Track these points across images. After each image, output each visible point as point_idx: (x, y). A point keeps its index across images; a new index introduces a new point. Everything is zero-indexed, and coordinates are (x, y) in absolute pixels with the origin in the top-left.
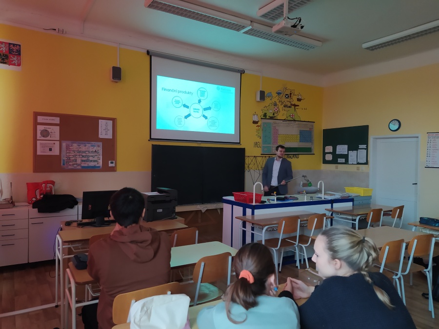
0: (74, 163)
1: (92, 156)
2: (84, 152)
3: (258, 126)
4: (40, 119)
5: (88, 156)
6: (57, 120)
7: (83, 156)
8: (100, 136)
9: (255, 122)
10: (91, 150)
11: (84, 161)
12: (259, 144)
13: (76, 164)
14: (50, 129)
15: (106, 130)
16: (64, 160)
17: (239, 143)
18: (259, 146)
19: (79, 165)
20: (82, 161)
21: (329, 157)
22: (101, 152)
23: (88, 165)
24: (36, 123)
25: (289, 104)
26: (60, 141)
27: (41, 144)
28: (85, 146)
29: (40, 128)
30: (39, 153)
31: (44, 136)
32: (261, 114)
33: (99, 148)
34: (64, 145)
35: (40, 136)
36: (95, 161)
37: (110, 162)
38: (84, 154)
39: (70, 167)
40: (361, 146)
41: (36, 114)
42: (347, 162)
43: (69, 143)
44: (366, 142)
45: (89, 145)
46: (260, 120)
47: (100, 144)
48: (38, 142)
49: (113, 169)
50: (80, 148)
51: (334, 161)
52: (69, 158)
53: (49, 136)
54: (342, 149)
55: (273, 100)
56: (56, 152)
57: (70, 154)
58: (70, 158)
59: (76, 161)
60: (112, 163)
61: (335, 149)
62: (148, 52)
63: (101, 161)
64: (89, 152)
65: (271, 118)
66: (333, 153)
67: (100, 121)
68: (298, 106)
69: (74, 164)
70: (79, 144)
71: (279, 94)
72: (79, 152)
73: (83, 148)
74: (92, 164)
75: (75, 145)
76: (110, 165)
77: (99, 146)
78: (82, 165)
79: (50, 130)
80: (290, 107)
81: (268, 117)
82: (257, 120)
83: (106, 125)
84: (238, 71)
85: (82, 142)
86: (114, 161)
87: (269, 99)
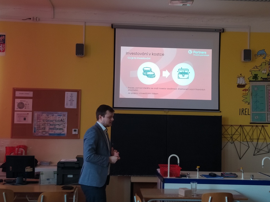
0: (43, 130)
1: (58, 125)
2: (52, 121)
3: (245, 90)
4: (18, 94)
5: (55, 125)
6: (31, 94)
7: (51, 125)
8: (66, 107)
9: (239, 86)
10: (58, 119)
11: (52, 129)
12: (247, 110)
13: (45, 132)
14: (25, 101)
15: (71, 101)
16: (35, 128)
17: (219, 110)
18: (247, 113)
19: (47, 132)
20: (50, 129)
22: (66, 121)
23: (55, 132)
24: (14, 97)
26: (33, 111)
27: (18, 114)
28: (53, 116)
29: (17, 101)
30: (16, 122)
31: (20, 108)
32: (249, 75)
33: (64, 117)
34: (36, 115)
35: (17, 108)
36: (60, 129)
37: (73, 130)
38: (52, 123)
39: (39, 134)
41: (15, 90)
43: (40, 113)
45: (57, 115)
46: (248, 82)
47: (66, 113)
48: (16, 113)
49: (76, 137)
50: (49, 117)
53: (24, 108)
55: (267, 59)
56: (29, 121)
57: (40, 123)
58: (40, 126)
59: (45, 129)
60: (75, 131)
62: (112, 26)
63: (66, 129)
64: (56, 120)
67: (66, 93)
69: (43, 132)
70: (48, 114)
72: (48, 121)
73: (51, 118)
74: (58, 132)
75: (45, 115)
76: (74, 133)
77: (64, 115)
78: (50, 132)
79: (24, 103)
81: (259, 79)
82: (243, 83)
83: (71, 96)
84: (215, 30)
85: (50, 112)
86: (77, 130)
87: (261, 58)
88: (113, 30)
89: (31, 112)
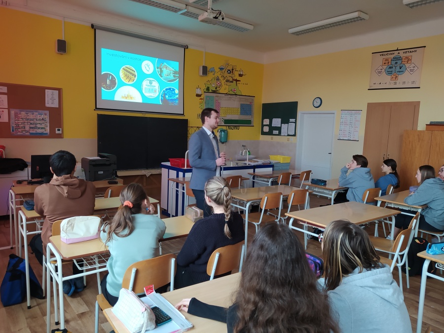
0: (22, 129)
1: (40, 124)
2: (32, 120)
5: (36, 124)
6: (5, 89)
7: (31, 124)
8: (47, 105)
9: (198, 95)
10: (38, 118)
11: (33, 128)
13: (25, 131)
15: (53, 99)
16: (13, 127)
17: (183, 114)
19: (27, 132)
20: (31, 128)
21: (266, 129)
22: (48, 120)
23: (36, 131)
25: (231, 80)
26: (9, 109)
28: (33, 114)
32: (204, 88)
33: (46, 116)
34: (13, 112)
36: (42, 128)
37: (57, 129)
38: (32, 122)
39: (19, 133)
40: (291, 120)
42: (280, 134)
43: (17, 111)
44: (295, 117)
45: (37, 113)
46: (203, 93)
47: (47, 112)
49: (60, 136)
50: (28, 116)
51: (270, 133)
52: (18, 125)
54: (277, 122)
55: (216, 75)
56: (5, 119)
57: (19, 121)
59: (25, 128)
60: (59, 130)
61: (271, 122)
62: (92, 26)
63: (48, 129)
64: (36, 119)
65: (214, 92)
66: (270, 125)
67: (46, 90)
68: (240, 81)
69: (23, 131)
70: (27, 112)
71: (221, 69)
72: (28, 119)
73: (31, 116)
74: (40, 131)
75: (23, 113)
76: (57, 132)
77: (45, 114)
78: (31, 132)
80: (231, 82)
81: (210, 91)
82: (200, 94)
83: (52, 95)
84: (181, 46)
85: (29, 110)
86: (61, 129)
87: (212, 74)
88: (93, 31)
89: (7, 110)
